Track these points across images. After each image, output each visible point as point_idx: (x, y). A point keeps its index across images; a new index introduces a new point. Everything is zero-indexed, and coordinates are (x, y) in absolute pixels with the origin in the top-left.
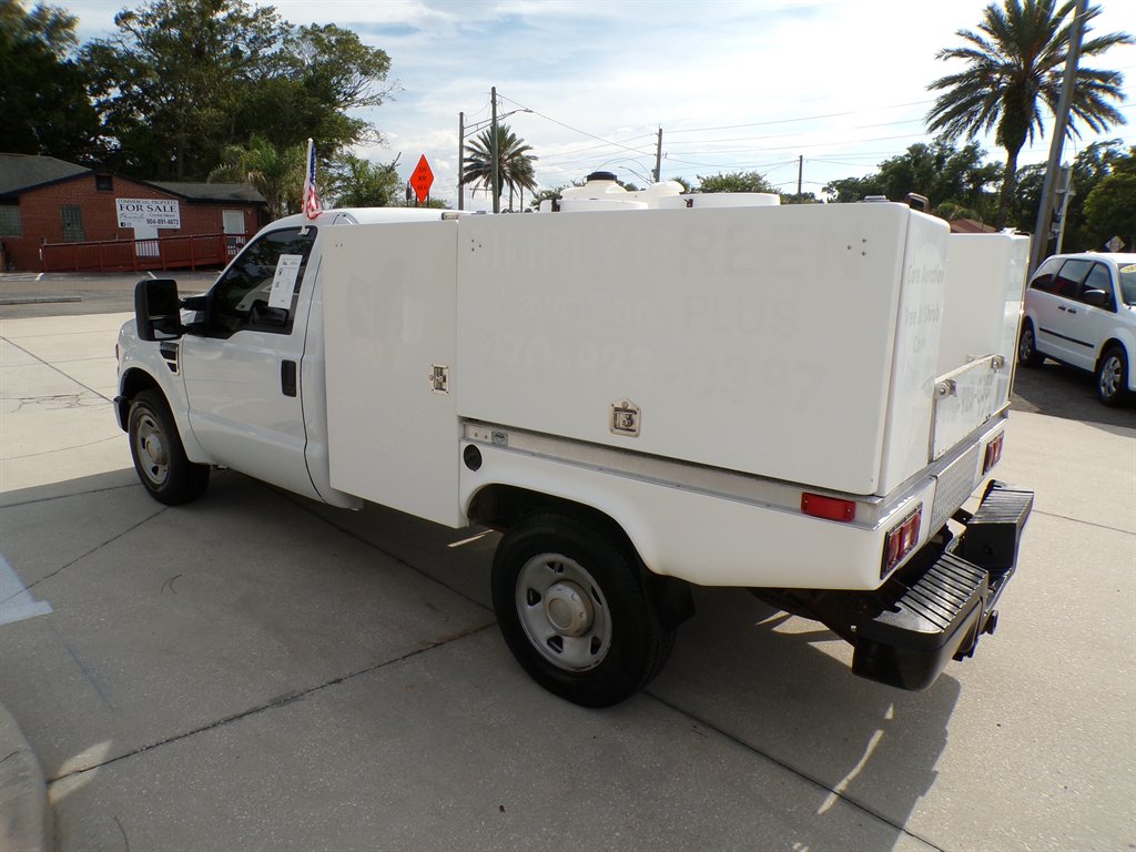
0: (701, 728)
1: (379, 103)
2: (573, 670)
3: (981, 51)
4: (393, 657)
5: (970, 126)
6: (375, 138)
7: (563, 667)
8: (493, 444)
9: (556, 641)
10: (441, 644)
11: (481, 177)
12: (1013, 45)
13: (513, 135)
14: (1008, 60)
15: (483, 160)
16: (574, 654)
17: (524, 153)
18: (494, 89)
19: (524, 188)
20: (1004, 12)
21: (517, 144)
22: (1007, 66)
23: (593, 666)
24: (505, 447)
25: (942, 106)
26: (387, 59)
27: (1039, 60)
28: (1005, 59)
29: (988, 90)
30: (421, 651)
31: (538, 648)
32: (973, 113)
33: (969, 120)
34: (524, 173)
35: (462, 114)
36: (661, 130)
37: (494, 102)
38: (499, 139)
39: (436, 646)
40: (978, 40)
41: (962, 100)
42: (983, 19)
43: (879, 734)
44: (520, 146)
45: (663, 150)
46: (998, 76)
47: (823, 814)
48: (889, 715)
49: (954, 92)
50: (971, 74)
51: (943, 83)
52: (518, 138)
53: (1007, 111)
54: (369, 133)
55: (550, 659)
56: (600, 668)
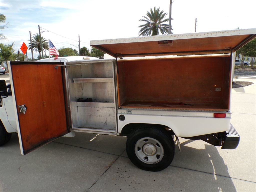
0: (181, 169)
1: (3, 28)
2: (152, 164)
3: (147, 20)
4: (102, 173)
5: (146, 35)
6: (3, 38)
7: (149, 164)
8: (127, 114)
9: (146, 158)
10: (110, 166)
11: (35, 47)
12: (153, 19)
13: (42, 37)
14: (152, 22)
15: (35, 43)
16: (152, 160)
17: (46, 42)
18: (39, 26)
19: (46, 50)
20: (151, 13)
21: (44, 39)
22: (152, 23)
23: (158, 162)
24: (131, 114)
25: (141, 31)
26: (4, 17)
27: (157, 22)
28: (151, 22)
29: (149, 28)
30: (107, 170)
31: (142, 161)
32: (147, 32)
33: (146, 34)
34: (46, 46)
35: (30, 32)
36: (79, 36)
37: (39, 29)
38: (38, 38)
39: (110, 167)
40: (146, 18)
41: (145, 30)
42: (147, 14)
43: (211, 161)
44: (44, 40)
45: (80, 41)
46: (151, 25)
47: (217, 179)
48: (210, 156)
49: (143, 28)
50: (146, 25)
51: (141, 26)
52: (43, 38)
53: (153, 32)
54: (1, 36)
55: (145, 163)
56: (161, 162)
